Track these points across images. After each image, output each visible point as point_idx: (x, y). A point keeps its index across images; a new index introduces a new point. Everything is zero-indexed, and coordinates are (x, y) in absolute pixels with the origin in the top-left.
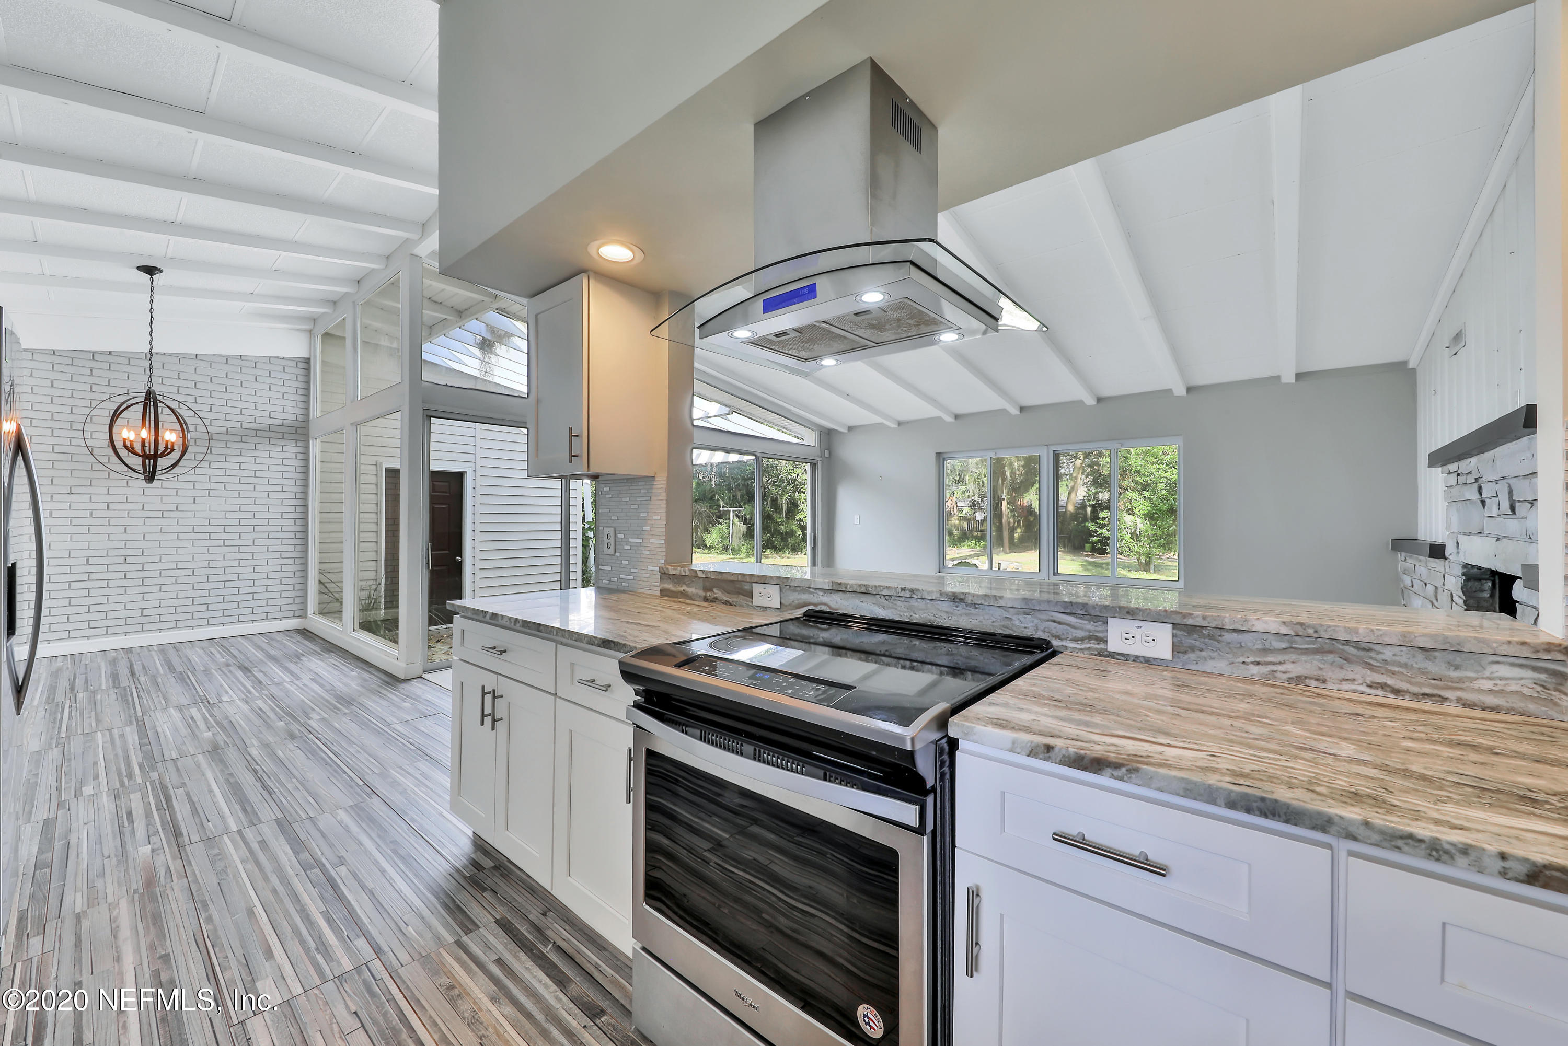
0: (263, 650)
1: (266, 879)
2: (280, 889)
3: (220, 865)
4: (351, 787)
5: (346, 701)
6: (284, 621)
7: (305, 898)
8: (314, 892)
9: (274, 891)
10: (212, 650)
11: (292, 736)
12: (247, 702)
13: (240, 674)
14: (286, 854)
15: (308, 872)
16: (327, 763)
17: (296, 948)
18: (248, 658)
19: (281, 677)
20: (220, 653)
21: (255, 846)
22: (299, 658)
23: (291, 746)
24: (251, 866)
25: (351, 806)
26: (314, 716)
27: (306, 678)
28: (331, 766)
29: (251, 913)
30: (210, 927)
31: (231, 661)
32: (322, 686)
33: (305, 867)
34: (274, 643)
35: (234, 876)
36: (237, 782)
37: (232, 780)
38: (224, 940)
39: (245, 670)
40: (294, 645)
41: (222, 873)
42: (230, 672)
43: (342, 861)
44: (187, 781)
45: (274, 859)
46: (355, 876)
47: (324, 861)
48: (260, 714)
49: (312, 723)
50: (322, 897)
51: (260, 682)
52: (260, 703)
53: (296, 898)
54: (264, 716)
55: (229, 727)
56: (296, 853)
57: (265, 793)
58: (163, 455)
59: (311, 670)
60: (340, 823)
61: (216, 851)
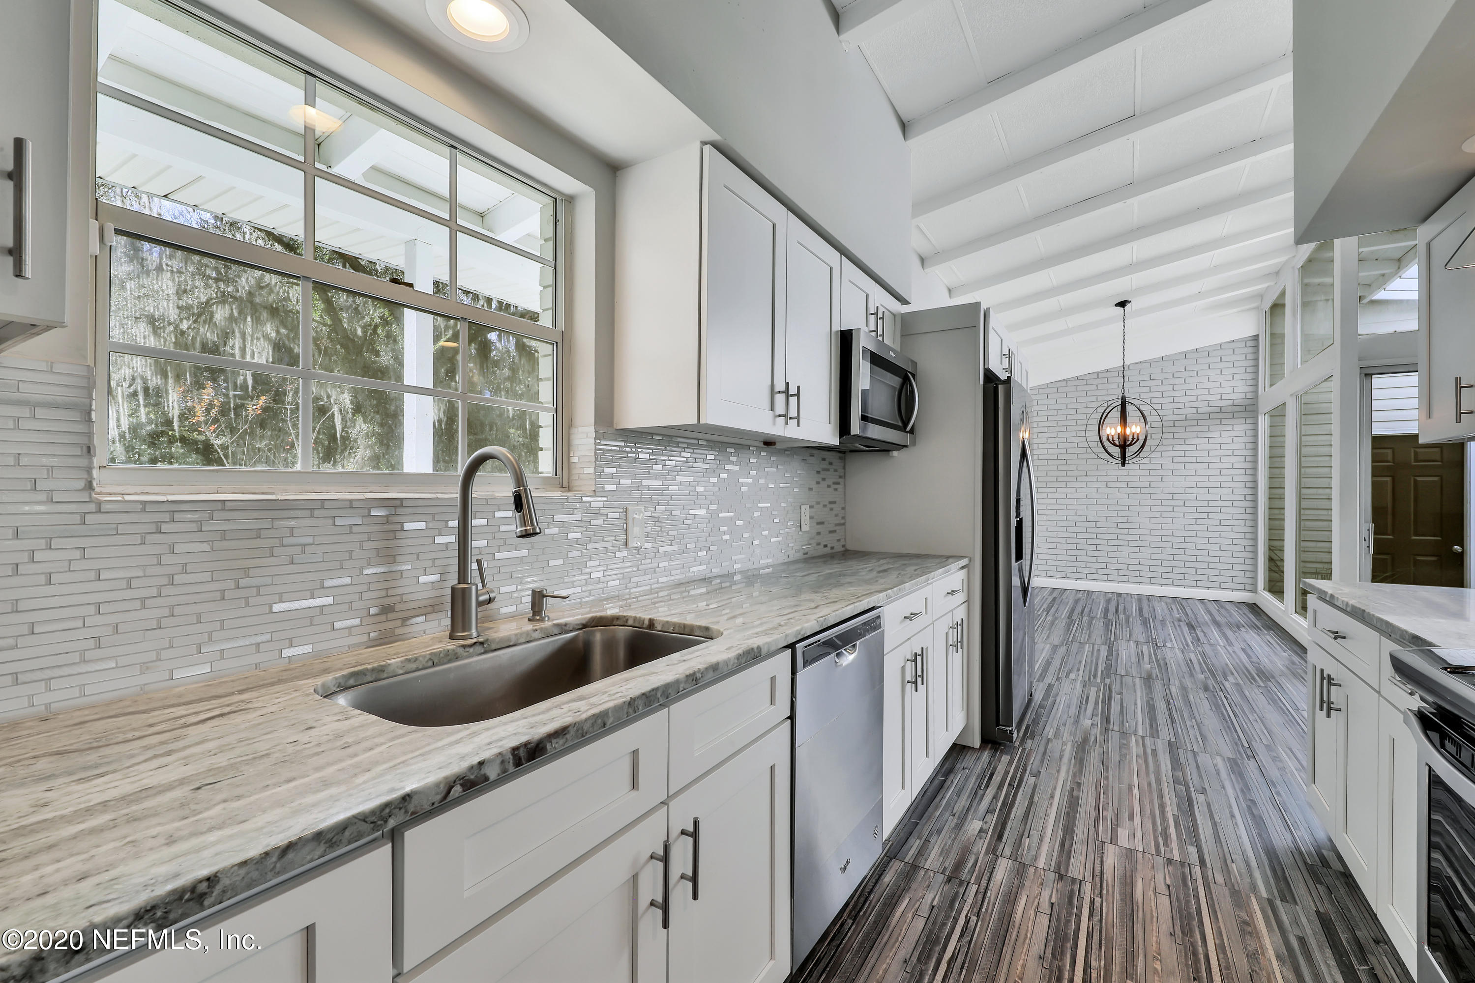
0: (1211, 614)
1: (1147, 773)
2: (1154, 785)
3: (1124, 751)
4: (1236, 744)
5: (1265, 675)
6: (1235, 593)
7: (1167, 799)
8: (1175, 800)
9: (1150, 784)
10: (1173, 606)
11: (1206, 689)
12: (1183, 652)
13: (1186, 629)
14: (1166, 766)
15: (1176, 785)
16: (1224, 719)
17: (1149, 825)
18: (1196, 619)
19: (1217, 640)
20: (1178, 610)
21: (1149, 751)
22: (1239, 628)
23: (1202, 695)
24: (1141, 761)
25: (1229, 758)
26: (1231, 678)
27: (1237, 647)
28: (1227, 722)
29: (1130, 788)
30: (1105, 782)
31: (1184, 618)
32: (1249, 656)
33: (1176, 781)
34: (1222, 611)
35: (1129, 762)
36: (1154, 705)
37: (1151, 702)
38: (1110, 794)
39: (1191, 627)
40: (1237, 616)
41: (1123, 756)
42: (1179, 626)
43: (1204, 791)
44: (1124, 691)
45: (1157, 766)
46: (1209, 805)
47: (1190, 784)
48: (1189, 664)
49: (1227, 684)
50: (1178, 806)
51: (1199, 640)
52: (1192, 656)
53: (1161, 796)
54: (1191, 666)
55: (1163, 666)
56: (1173, 769)
57: (1169, 720)
58: (1130, 445)
59: (1245, 641)
60: (1215, 766)
61: (1125, 742)
